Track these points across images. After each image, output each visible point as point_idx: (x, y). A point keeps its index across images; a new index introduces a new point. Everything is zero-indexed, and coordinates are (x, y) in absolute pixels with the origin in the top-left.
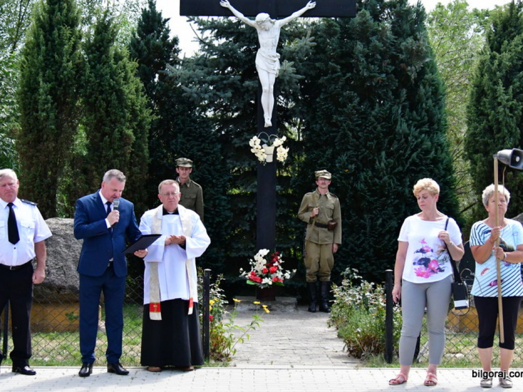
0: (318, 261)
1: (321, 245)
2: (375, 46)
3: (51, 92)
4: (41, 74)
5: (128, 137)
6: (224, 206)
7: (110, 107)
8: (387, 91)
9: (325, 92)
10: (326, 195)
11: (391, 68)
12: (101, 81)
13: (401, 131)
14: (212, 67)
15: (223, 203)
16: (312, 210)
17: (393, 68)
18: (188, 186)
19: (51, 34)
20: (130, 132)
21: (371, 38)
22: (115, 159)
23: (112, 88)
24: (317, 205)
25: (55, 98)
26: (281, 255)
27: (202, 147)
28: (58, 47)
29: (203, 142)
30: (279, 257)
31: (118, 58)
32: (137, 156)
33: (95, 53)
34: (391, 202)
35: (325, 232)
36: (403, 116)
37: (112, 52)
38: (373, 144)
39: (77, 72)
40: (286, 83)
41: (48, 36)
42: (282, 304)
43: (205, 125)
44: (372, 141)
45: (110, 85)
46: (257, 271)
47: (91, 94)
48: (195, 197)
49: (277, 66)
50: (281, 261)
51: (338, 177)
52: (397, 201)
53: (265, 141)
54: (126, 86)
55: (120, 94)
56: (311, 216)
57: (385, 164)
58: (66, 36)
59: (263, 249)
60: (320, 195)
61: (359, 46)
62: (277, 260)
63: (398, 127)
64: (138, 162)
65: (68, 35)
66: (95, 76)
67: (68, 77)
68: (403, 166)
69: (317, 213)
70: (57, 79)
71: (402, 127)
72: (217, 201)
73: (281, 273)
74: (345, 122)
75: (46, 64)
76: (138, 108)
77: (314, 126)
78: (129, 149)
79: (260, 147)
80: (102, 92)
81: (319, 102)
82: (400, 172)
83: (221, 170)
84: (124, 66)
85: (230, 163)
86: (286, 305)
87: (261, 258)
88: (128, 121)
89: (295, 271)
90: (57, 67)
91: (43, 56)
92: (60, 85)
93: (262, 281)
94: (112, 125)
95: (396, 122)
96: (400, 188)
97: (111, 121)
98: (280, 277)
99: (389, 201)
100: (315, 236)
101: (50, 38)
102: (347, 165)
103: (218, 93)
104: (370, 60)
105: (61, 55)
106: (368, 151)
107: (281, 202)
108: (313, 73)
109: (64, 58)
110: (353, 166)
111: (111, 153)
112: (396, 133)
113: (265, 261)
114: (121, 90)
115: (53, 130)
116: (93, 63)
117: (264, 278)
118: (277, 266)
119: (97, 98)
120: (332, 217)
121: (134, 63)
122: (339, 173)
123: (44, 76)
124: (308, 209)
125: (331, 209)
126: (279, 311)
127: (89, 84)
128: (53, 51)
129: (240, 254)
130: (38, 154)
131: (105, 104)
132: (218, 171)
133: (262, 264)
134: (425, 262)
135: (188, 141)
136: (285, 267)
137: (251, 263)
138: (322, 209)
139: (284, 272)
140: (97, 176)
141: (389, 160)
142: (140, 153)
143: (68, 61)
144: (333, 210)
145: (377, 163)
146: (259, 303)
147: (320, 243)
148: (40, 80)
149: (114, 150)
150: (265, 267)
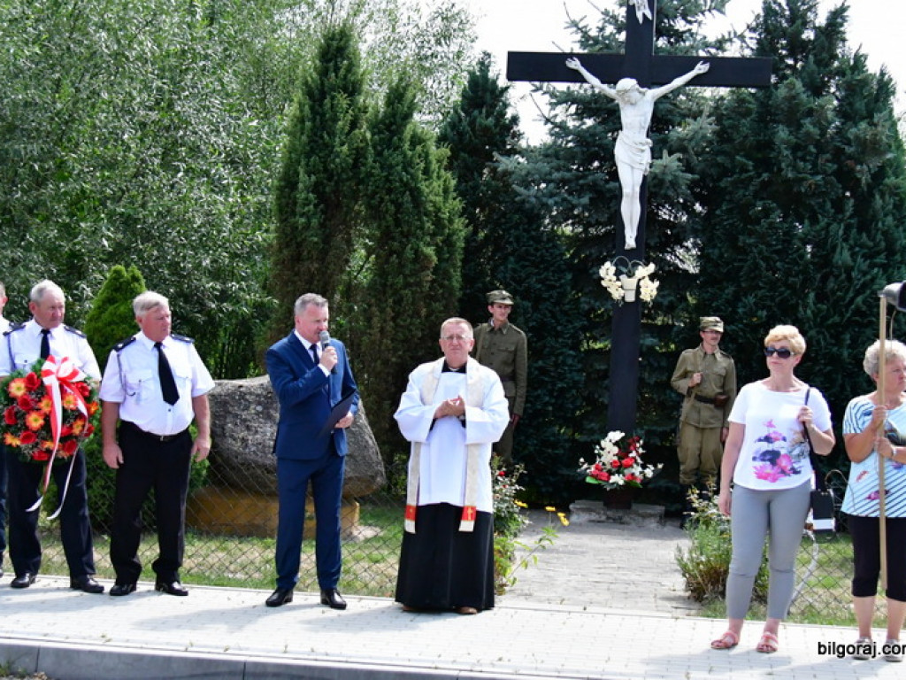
0: (698, 453)
1: (703, 429)
2: (808, 134)
3: (316, 188)
4: (303, 163)
5: (427, 257)
6: (571, 365)
7: (401, 213)
8: (824, 201)
9: (730, 201)
10: (713, 354)
11: (832, 167)
12: (390, 174)
13: (840, 262)
14: (565, 159)
15: (570, 361)
16: (692, 377)
17: (835, 166)
18: (505, 332)
19: (321, 105)
20: (430, 251)
21: (802, 121)
22: (405, 289)
23: (406, 185)
24: (700, 368)
25: (322, 197)
26: (641, 442)
27: (543, 276)
28: (330, 123)
29: (546, 269)
30: (638, 445)
31: (417, 140)
32: (442, 286)
33: (383, 133)
34: (820, 370)
35: (710, 409)
36: (845, 240)
37: (408, 133)
38: (797, 280)
39: (356, 160)
40: (668, 184)
41: (317, 107)
42: (639, 515)
43: (551, 245)
44: (796, 276)
45: (401, 180)
46: (604, 464)
47: (374, 193)
48: (513, 349)
49: (647, 157)
50: (641, 451)
51: (742, 330)
52: (829, 368)
53: (625, 270)
54: (427, 183)
55: (416, 194)
56: (690, 385)
57: (813, 312)
58: (342, 107)
59: (614, 430)
60: (706, 353)
61: (782, 133)
62: (635, 449)
63: (837, 256)
64: (443, 294)
65: (345, 106)
66: (382, 168)
67: (342, 168)
68: (842, 315)
69: (699, 381)
70: (326, 170)
71: (843, 256)
72: (561, 358)
73: (640, 469)
74: (756, 247)
75: (312, 148)
76: (443, 216)
77: (710, 251)
78: (429, 276)
79: (615, 278)
80: (389, 191)
81: (719, 216)
82: (835, 325)
83: (570, 312)
84: (427, 155)
85: (585, 302)
86: (645, 516)
87: (611, 444)
88: (429, 234)
89: (660, 466)
90: (327, 152)
91: (308, 137)
92: (330, 179)
93: (609, 479)
94: (404, 240)
95: (834, 248)
96: (835, 349)
97: (402, 233)
98: (637, 474)
99: (817, 368)
100: (695, 416)
101: (320, 110)
102: (756, 311)
103: (570, 198)
104: (800, 154)
105: (332, 134)
106: (789, 292)
107: (659, 363)
108: (713, 171)
109: (337, 140)
110: (765, 313)
111: (400, 280)
112: (833, 266)
113: (616, 450)
114: (418, 189)
115: (316, 243)
116: (379, 148)
117: (613, 474)
118: (634, 458)
119: (382, 200)
120: (723, 387)
121: (444, 149)
122: (742, 323)
123: (307, 165)
124: (686, 375)
125: (720, 375)
126: (633, 525)
127: (372, 179)
128: (323, 129)
129: (593, 437)
130: (296, 278)
131: (392, 208)
132: (565, 313)
133: (611, 454)
134: (772, 457)
135: (524, 267)
136: (647, 460)
137: (596, 452)
138: (707, 375)
139: (644, 467)
140: (378, 313)
141: (819, 305)
142: (446, 282)
143: (342, 144)
144: (725, 378)
145: (801, 309)
146: (553, 509)
147: (701, 426)
148: (301, 170)
149: (405, 277)
150: (616, 458)
